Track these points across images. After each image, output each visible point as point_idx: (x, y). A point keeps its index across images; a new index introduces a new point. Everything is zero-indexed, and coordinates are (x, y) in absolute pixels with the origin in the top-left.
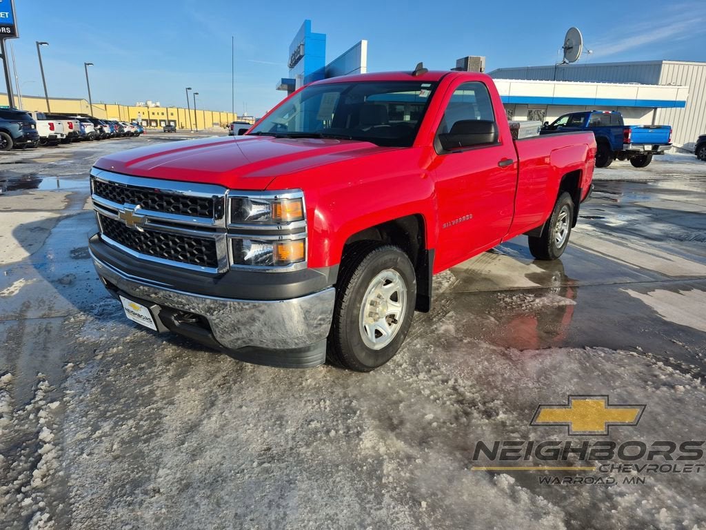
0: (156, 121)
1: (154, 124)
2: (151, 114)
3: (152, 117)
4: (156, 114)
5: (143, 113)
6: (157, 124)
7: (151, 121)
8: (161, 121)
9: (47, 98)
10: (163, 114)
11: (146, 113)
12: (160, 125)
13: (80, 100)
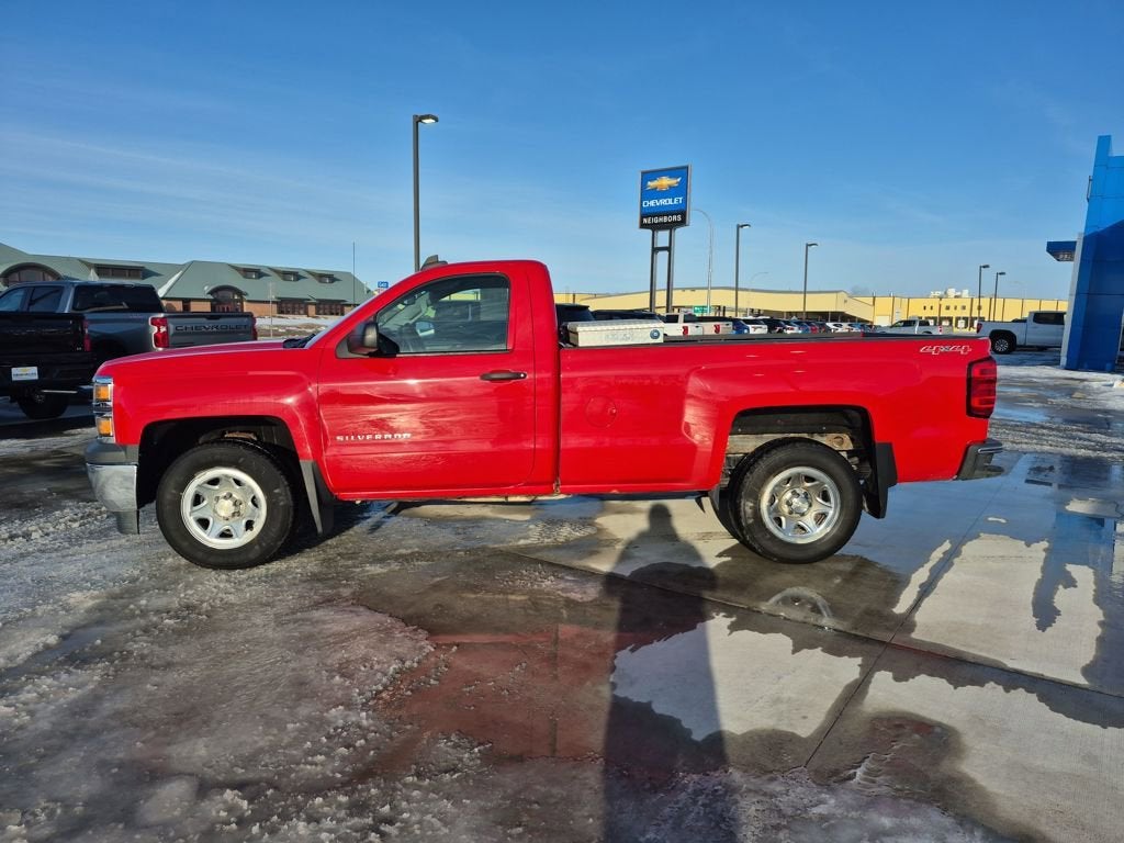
0: (950, 319)
1: (945, 323)
2: (943, 308)
3: (945, 313)
4: (952, 308)
5: (932, 308)
6: (951, 324)
7: (942, 319)
8: (958, 319)
9: (737, 289)
10: (964, 308)
11: (936, 308)
12: (956, 325)
13: (837, 292)
